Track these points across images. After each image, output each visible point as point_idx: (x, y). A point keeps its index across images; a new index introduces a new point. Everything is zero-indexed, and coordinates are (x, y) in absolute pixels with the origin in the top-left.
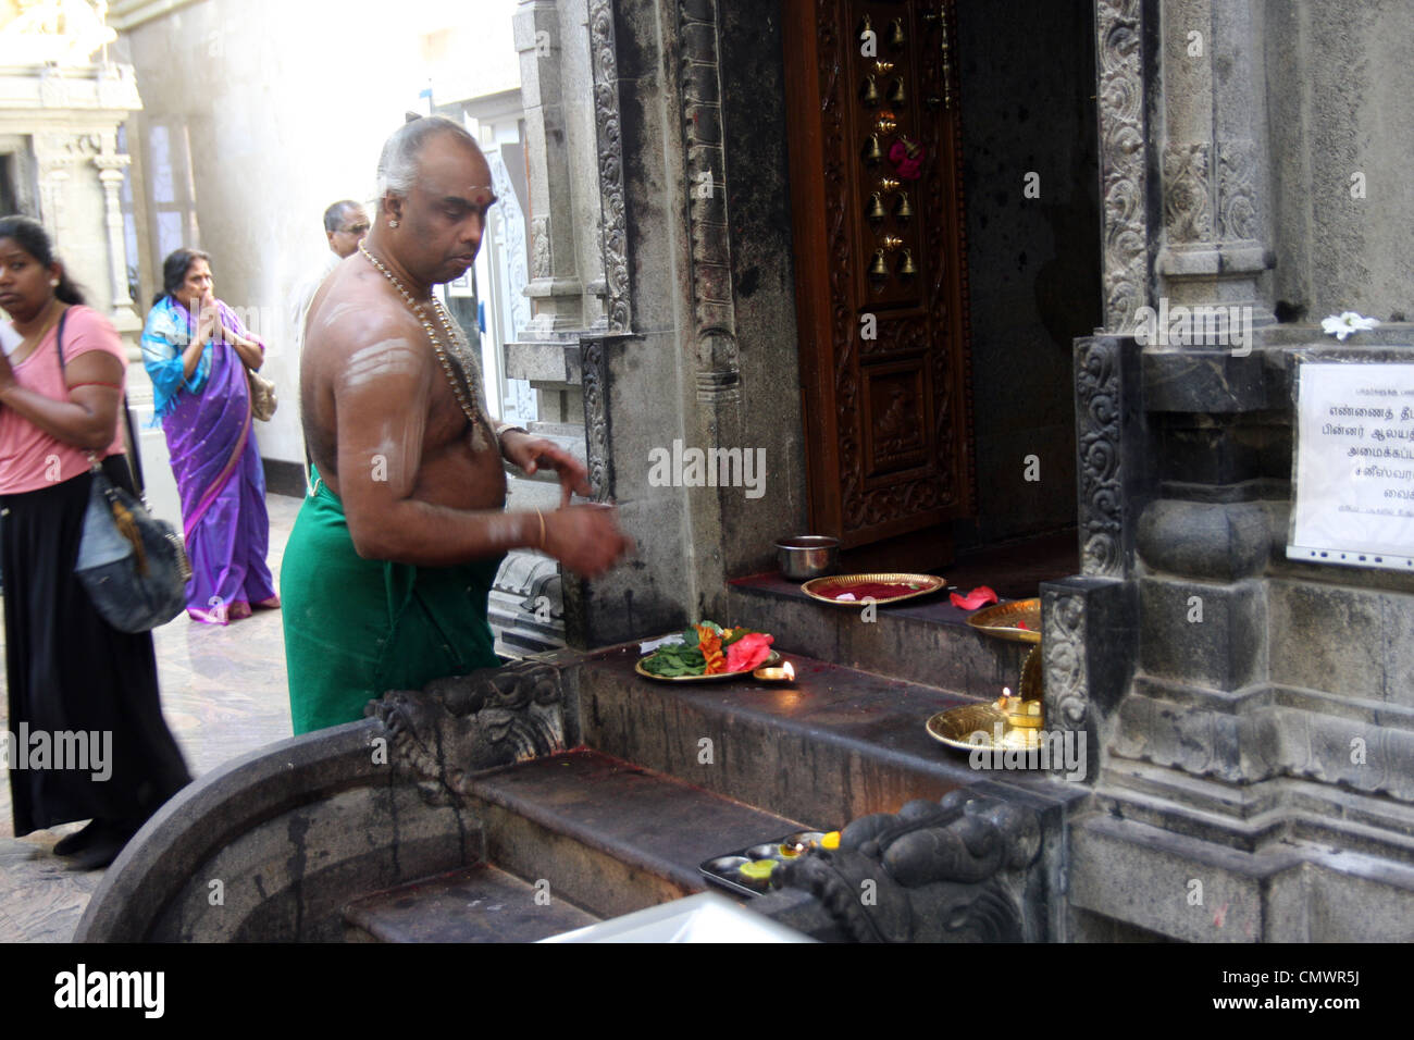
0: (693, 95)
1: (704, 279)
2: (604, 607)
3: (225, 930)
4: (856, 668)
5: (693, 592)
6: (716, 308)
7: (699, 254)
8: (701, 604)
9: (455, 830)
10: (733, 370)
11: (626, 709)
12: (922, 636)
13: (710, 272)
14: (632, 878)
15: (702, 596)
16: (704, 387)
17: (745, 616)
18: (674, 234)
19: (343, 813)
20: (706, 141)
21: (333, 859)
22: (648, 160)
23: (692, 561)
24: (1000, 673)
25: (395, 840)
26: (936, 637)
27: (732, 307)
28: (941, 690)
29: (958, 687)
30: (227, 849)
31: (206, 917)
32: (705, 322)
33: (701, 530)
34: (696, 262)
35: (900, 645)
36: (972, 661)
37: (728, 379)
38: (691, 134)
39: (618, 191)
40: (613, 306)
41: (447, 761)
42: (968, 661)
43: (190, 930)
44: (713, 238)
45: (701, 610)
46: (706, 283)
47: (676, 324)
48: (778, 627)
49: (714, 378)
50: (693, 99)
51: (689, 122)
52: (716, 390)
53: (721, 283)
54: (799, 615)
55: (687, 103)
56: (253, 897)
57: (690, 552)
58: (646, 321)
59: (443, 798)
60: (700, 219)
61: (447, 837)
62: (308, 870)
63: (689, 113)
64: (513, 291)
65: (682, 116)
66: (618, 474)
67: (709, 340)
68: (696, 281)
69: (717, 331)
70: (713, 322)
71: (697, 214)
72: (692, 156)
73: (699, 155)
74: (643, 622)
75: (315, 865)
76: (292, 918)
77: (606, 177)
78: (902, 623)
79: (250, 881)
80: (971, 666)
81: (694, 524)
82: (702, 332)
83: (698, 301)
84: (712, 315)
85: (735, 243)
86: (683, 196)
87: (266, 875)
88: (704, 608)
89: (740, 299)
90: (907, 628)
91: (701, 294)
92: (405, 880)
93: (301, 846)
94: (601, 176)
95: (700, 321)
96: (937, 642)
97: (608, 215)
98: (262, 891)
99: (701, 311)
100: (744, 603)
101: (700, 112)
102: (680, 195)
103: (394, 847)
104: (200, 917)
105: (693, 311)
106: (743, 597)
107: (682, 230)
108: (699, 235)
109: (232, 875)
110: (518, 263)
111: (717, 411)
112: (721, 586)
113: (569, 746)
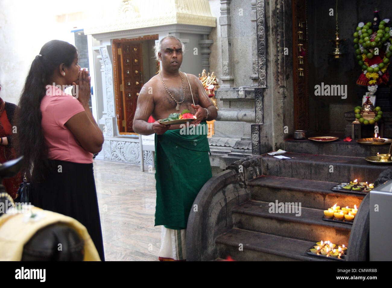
0: (279, 37)
1: (280, 76)
2: (262, 145)
3: (216, 214)
4: (324, 155)
5: (274, 143)
6: (282, 82)
7: (279, 70)
8: (275, 145)
9: (246, 193)
10: (286, 95)
11: (278, 165)
12: (344, 147)
13: (282, 74)
14: (305, 195)
15: (276, 144)
16: (280, 99)
17: (290, 147)
18: (273, 66)
19: (230, 189)
20: (281, 47)
21: (231, 199)
22: (269, 50)
23: (273, 136)
24: (365, 152)
25: (238, 195)
26: (348, 146)
27: (285, 82)
28: (349, 157)
29: (354, 156)
30: (214, 197)
31: (213, 211)
32: (280, 85)
33: (277, 129)
34: (278, 72)
35: (337, 149)
36: (358, 150)
37: (285, 97)
38: (279, 45)
39: (263, 57)
40: (260, 81)
41: (245, 178)
42: (356, 150)
43: (210, 214)
44: (282, 67)
45: (276, 147)
46: (281, 77)
47: (272, 85)
48: (300, 148)
49: (283, 97)
50: (279, 38)
51: (278, 43)
52: (283, 99)
53: (284, 77)
54: (307, 145)
55: (278, 39)
56: (220, 207)
57: (273, 134)
58: (268, 85)
59: (244, 186)
60: (279, 63)
61: (245, 194)
62: (228, 201)
63: (278, 41)
64: (107, 83)
65: (276, 41)
66: (264, 117)
67: (282, 89)
68: (278, 76)
69: (283, 87)
70: (282, 85)
71: (279, 62)
72: (279, 50)
73: (280, 50)
74: (267, 149)
75: (228, 200)
76: (225, 211)
77: (260, 54)
78: (338, 145)
79: (219, 204)
80: (357, 151)
81: (274, 128)
82: (280, 87)
83: (279, 80)
84: (282, 83)
85: (286, 68)
86: (276, 58)
87: (221, 202)
88: (277, 146)
89: (287, 80)
90: (339, 145)
91: (279, 79)
92: (240, 204)
93: (225, 197)
94: (258, 53)
95: (279, 85)
96: (348, 147)
97: (260, 62)
98: (222, 206)
99: (279, 83)
100: (290, 144)
101: (281, 41)
102: (275, 58)
103: (239, 196)
104: (212, 211)
105: (277, 83)
106: (290, 143)
107: (275, 65)
108: (279, 67)
109: (216, 202)
110: (109, 76)
111: (284, 104)
112: (283, 141)
113: (261, 175)
